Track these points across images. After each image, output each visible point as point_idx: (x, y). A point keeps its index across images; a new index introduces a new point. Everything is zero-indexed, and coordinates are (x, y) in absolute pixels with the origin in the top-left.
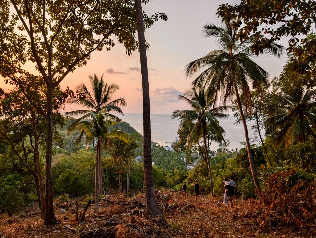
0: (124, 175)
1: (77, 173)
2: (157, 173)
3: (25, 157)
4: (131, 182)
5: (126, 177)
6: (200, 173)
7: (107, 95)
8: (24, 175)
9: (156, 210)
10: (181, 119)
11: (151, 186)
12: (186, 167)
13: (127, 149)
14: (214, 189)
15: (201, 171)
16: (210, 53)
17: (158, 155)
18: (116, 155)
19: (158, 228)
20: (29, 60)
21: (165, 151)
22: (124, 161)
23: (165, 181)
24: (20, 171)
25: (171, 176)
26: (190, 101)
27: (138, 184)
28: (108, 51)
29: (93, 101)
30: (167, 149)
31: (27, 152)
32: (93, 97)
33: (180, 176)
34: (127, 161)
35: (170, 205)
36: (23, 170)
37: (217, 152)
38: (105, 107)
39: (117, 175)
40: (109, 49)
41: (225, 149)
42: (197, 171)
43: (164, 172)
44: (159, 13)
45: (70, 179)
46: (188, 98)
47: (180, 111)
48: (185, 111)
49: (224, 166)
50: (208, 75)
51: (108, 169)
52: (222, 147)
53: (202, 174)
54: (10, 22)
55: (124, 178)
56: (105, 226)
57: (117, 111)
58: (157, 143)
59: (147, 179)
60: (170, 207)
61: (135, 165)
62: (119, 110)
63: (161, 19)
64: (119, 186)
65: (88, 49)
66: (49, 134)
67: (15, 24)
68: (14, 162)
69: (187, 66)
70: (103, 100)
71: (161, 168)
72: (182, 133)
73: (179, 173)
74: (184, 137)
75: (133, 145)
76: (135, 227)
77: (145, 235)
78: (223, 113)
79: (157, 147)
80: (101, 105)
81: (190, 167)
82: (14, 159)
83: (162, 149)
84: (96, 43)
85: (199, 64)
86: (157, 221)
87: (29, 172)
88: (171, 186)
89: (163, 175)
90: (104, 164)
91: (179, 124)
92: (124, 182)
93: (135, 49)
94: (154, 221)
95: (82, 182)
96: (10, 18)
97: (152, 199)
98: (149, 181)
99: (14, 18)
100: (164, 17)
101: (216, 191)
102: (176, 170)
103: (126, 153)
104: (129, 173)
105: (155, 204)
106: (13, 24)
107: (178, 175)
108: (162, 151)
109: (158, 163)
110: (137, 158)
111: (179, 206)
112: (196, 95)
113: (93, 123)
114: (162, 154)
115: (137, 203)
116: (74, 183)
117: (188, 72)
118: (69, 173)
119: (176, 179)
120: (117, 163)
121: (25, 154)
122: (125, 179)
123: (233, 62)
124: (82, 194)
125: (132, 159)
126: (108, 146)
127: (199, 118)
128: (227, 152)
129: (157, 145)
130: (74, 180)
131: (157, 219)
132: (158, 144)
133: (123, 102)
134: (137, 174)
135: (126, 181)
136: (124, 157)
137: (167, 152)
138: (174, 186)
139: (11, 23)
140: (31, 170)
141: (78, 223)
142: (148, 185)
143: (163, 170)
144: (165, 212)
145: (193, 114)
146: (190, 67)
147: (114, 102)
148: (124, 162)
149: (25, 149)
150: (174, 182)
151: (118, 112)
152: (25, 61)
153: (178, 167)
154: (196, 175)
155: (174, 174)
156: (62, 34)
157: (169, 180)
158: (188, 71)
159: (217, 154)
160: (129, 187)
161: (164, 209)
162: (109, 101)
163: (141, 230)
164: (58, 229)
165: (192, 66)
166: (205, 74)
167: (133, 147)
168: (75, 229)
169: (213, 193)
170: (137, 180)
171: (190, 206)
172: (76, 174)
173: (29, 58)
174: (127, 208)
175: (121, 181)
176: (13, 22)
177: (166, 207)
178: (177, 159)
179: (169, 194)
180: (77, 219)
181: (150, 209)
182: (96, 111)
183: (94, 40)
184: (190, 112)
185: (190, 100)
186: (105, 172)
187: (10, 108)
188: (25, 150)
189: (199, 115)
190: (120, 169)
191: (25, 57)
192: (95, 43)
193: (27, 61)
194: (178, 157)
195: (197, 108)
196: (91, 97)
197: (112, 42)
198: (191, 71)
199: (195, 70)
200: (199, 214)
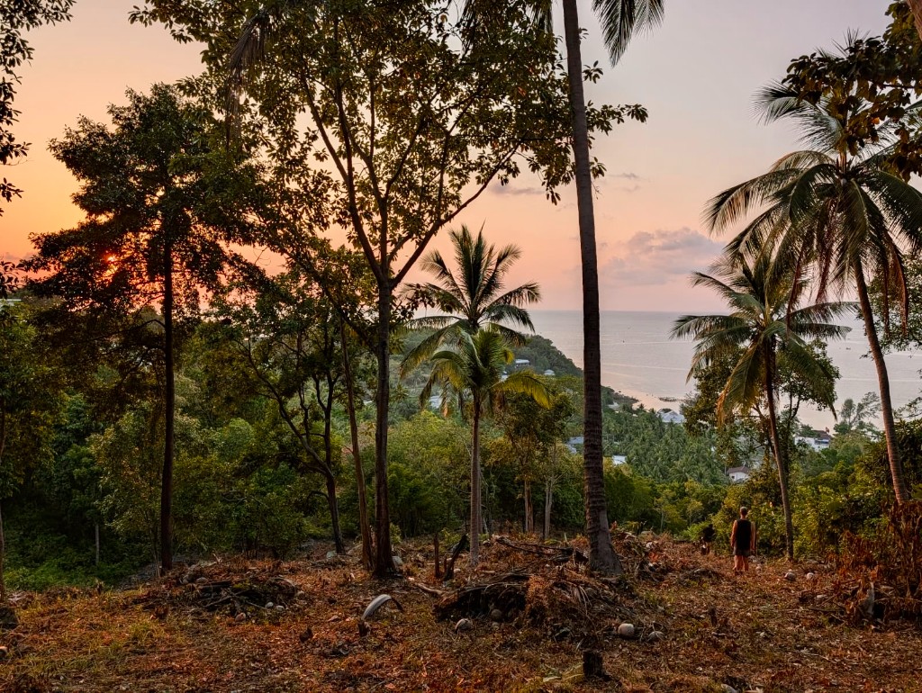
0: (537, 487)
1: (418, 474)
2: (633, 488)
3: (307, 429)
4: (558, 508)
5: (544, 492)
6: (760, 495)
7: (494, 276)
8: (302, 471)
9: (611, 561)
10: (699, 342)
11: (599, 511)
12: (728, 475)
13: (547, 418)
14: (797, 544)
15: (764, 489)
16: (782, 160)
17: (636, 435)
18: (517, 431)
19: (612, 594)
20: (334, 222)
21: (661, 424)
22: (538, 449)
23: (656, 512)
24: (294, 462)
25: (674, 498)
26: (728, 288)
27: (577, 514)
28: (503, 184)
29: (460, 294)
30: (666, 419)
31: (310, 417)
32: (460, 282)
33: (703, 502)
34: (545, 450)
35: (651, 565)
36: (300, 460)
37: (832, 433)
38: (490, 310)
39: (519, 484)
40: (506, 181)
41: (862, 425)
42: (752, 488)
43: (652, 485)
44: (627, 106)
45: (399, 488)
46: (721, 279)
47: (695, 317)
48: (711, 317)
49: (849, 479)
50: (775, 222)
51: (494, 467)
52: (852, 418)
53: (766, 499)
54: (299, 146)
55: (537, 496)
56: (504, 580)
57: (518, 319)
58: (636, 401)
59: (591, 495)
60: (650, 568)
61: (567, 461)
62: (524, 318)
63: (632, 117)
64: (524, 517)
65: (455, 182)
66: (383, 387)
67: (310, 149)
68: (281, 441)
69: (712, 204)
70: (484, 290)
71: (646, 474)
72: (707, 378)
73: (698, 491)
74: (714, 389)
75: (562, 409)
76: (564, 587)
77: (583, 602)
78: (830, 323)
79: (637, 412)
80: (479, 303)
81: (739, 476)
82: (281, 434)
83: (652, 417)
84: (475, 169)
85: (747, 196)
86: (611, 583)
87: (315, 465)
88: (675, 529)
89: (650, 494)
90: (486, 454)
91: (693, 353)
92: (538, 506)
93: (570, 179)
94: (606, 582)
95: (430, 499)
96: (302, 138)
97: (601, 538)
98: (594, 499)
99: (310, 138)
100: (640, 114)
101: (801, 550)
102: (692, 484)
103: (543, 428)
104: (550, 482)
105: (608, 549)
106: (306, 149)
107: (697, 498)
108: (650, 425)
109: (639, 460)
110: (573, 441)
111: (674, 570)
112: (746, 271)
113: (467, 357)
114: (649, 432)
115: (569, 552)
116: (409, 500)
117: (715, 219)
118: (397, 473)
119: (689, 509)
120: (519, 454)
121: (305, 423)
122: (539, 497)
123: (845, 188)
124: (426, 530)
125: (559, 444)
126: (496, 408)
127: (755, 338)
128: (870, 433)
129: (635, 406)
130: (410, 491)
131: (613, 580)
132: (639, 403)
133: (532, 292)
134: (574, 486)
135: (544, 503)
136: (539, 439)
137: (666, 427)
138: (682, 527)
139: (302, 148)
140: (317, 461)
141: (441, 582)
142: (593, 507)
143: (651, 480)
144: (638, 578)
145: (735, 327)
146: (719, 205)
147: (510, 294)
148: (538, 453)
149: (306, 411)
150: (685, 517)
151: (521, 322)
152: (326, 225)
153: (701, 476)
154: (747, 501)
155: (685, 494)
156: (397, 151)
157: (670, 511)
158: (715, 216)
159: (832, 439)
160: (552, 521)
161: (636, 570)
162: (498, 294)
163: (576, 592)
164: (404, 589)
165: (726, 202)
166: (766, 220)
167: (562, 414)
168: (439, 592)
169: (791, 553)
170: (574, 504)
171: (705, 573)
172: (413, 478)
173: (336, 219)
174: (547, 562)
175: (529, 503)
176: (306, 146)
177: (641, 567)
178: (698, 451)
179: (656, 542)
180: (438, 575)
181: (596, 559)
182: (467, 318)
183: (470, 162)
184: (726, 321)
185: (727, 285)
186: (489, 477)
187: (275, 317)
188: (306, 414)
189: (755, 329)
190: (527, 470)
191: (327, 216)
192: (472, 170)
193: (331, 225)
194: (702, 445)
195: (751, 309)
196: (455, 284)
197: (513, 166)
198: (724, 216)
199: (734, 213)
200: (724, 589)
